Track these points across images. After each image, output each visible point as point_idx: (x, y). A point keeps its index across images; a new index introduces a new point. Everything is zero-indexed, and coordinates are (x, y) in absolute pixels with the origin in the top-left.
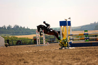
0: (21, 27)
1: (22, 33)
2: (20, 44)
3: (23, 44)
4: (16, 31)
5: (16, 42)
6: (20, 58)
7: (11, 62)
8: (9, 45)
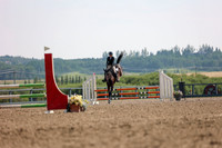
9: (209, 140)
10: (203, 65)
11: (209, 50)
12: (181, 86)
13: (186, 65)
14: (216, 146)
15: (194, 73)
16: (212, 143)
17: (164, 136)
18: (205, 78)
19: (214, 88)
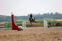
9: (57, 39)
10: (56, 18)
11: (57, 13)
12: (50, 23)
13: (51, 18)
14: (59, 40)
15: (53, 20)
16: (58, 39)
17: (45, 37)
18: (56, 21)
19: (59, 24)
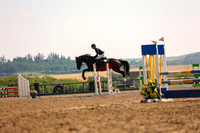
0: (63, 58)
1: (65, 69)
2: (61, 92)
3: (66, 93)
4: (54, 65)
5: (53, 87)
6: (61, 121)
7: (43, 130)
8: (39, 95)
9: (68, 127)
10: (52, 69)
11: (56, 57)
12: (36, 86)
13: (37, 70)
15: (44, 76)
16: (71, 130)
17: (31, 126)
18: (54, 80)
19: (62, 88)
